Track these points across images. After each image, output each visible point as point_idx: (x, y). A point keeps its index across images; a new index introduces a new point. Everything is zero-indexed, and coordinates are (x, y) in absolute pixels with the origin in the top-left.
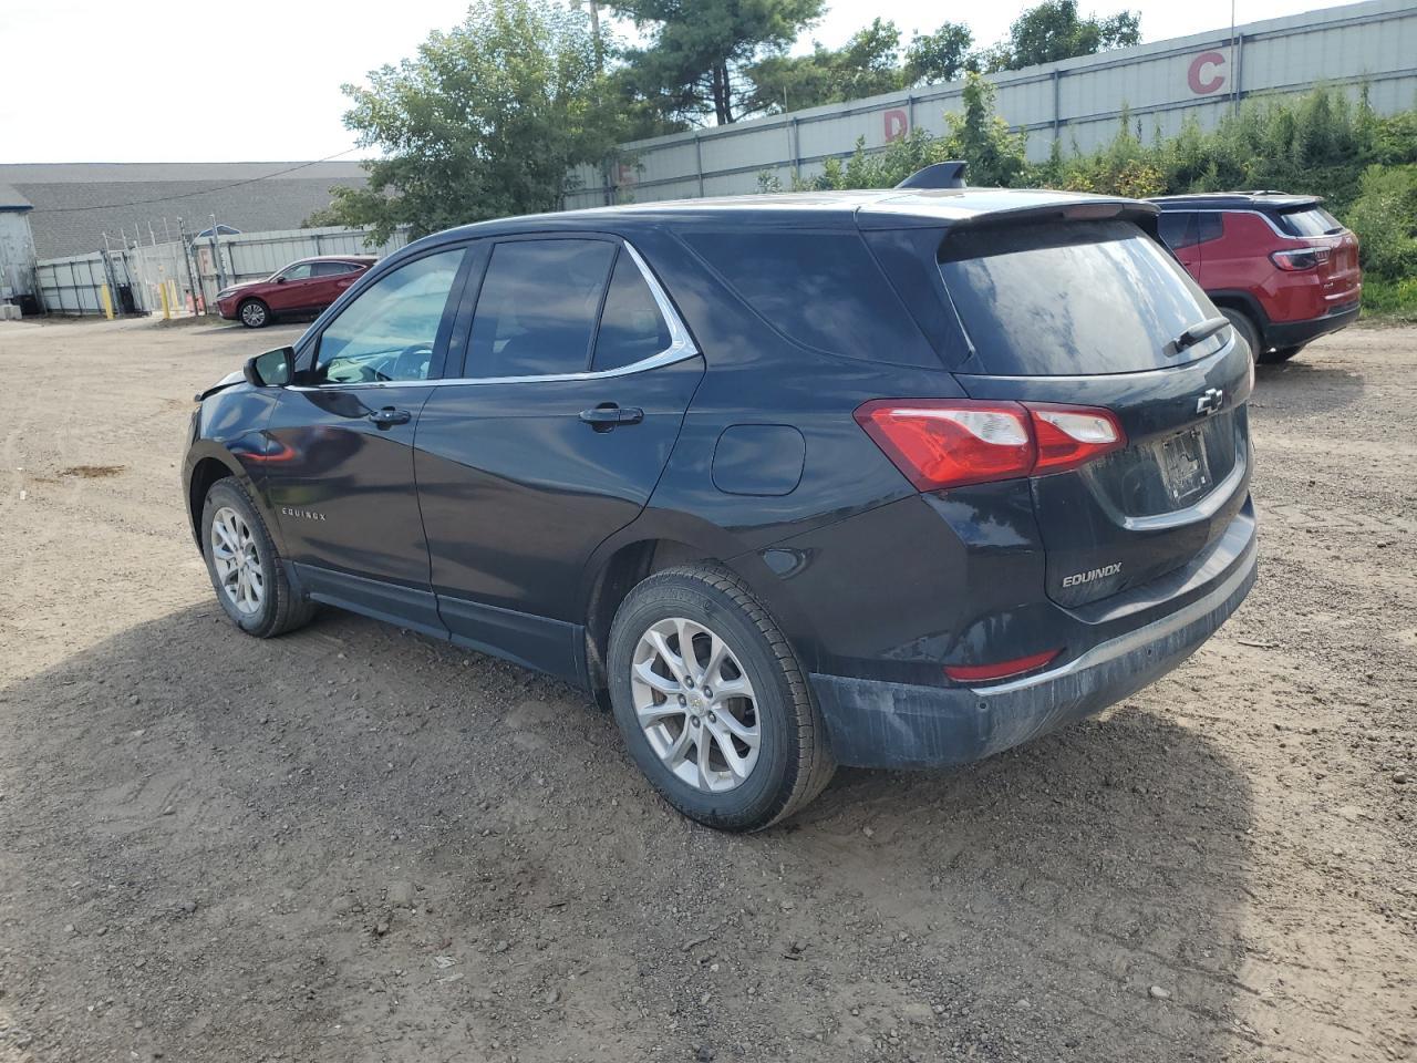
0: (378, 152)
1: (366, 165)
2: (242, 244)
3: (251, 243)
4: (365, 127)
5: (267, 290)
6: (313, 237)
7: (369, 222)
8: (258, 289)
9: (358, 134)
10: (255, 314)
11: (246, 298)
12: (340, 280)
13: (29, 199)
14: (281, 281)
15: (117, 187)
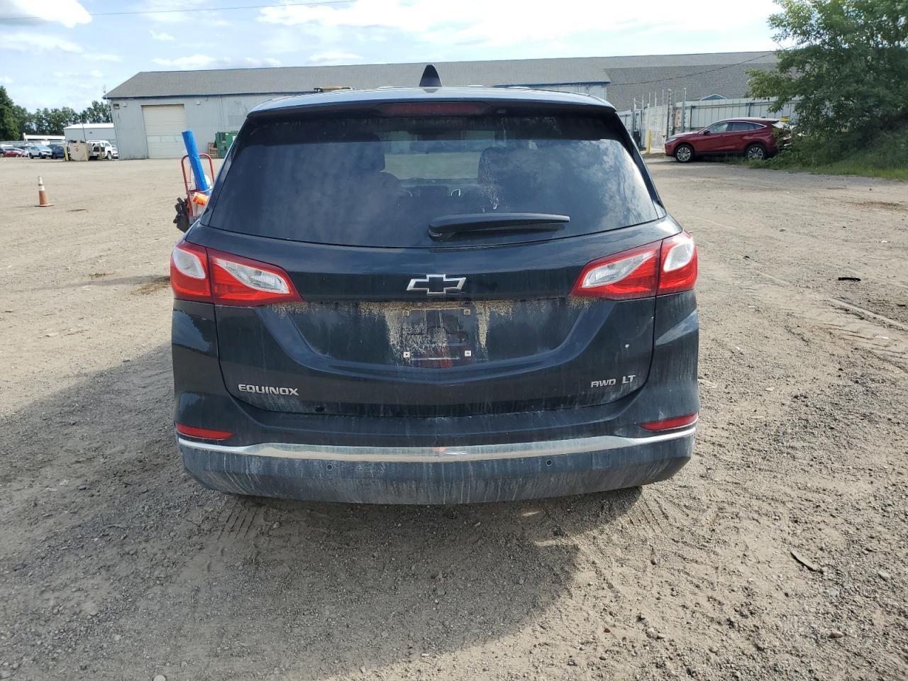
0: (791, 43)
1: (778, 53)
2: (700, 107)
3: (706, 107)
4: (785, 26)
5: (695, 138)
6: (747, 104)
7: (773, 95)
8: (690, 137)
9: (778, 31)
10: (685, 154)
11: (682, 143)
12: (744, 135)
13: (610, 77)
14: (706, 133)
15: (663, 70)
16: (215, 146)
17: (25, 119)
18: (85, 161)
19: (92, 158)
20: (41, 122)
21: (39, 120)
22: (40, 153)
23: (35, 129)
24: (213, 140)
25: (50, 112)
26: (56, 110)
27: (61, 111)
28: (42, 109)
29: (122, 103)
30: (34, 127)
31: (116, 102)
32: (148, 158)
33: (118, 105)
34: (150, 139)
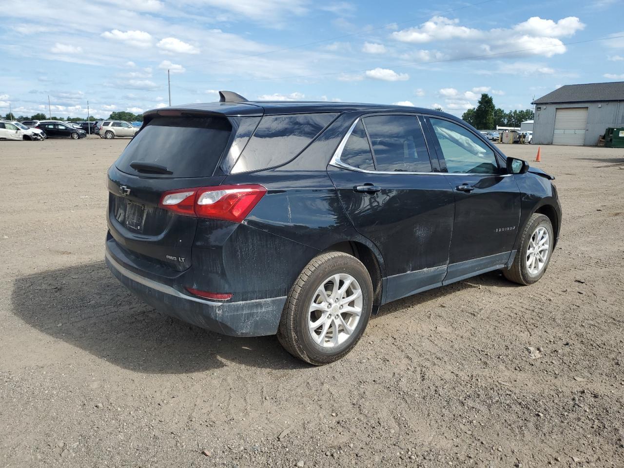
16: (604, 137)
17: (502, 117)
18: (510, 144)
19: (516, 142)
20: (511, 118)
21: (509, 116)
22: (493, 138)
23: (506, 123)
24: (603, 133)
25: (518, 112)
26: (522, 111)
27: (525, 111)
28: (513, 111)
29: (544, 107)
30: (506, 121)
31: (539, 106)
32: (551, 144)
33: (540, 108)
34: (556, 132)
